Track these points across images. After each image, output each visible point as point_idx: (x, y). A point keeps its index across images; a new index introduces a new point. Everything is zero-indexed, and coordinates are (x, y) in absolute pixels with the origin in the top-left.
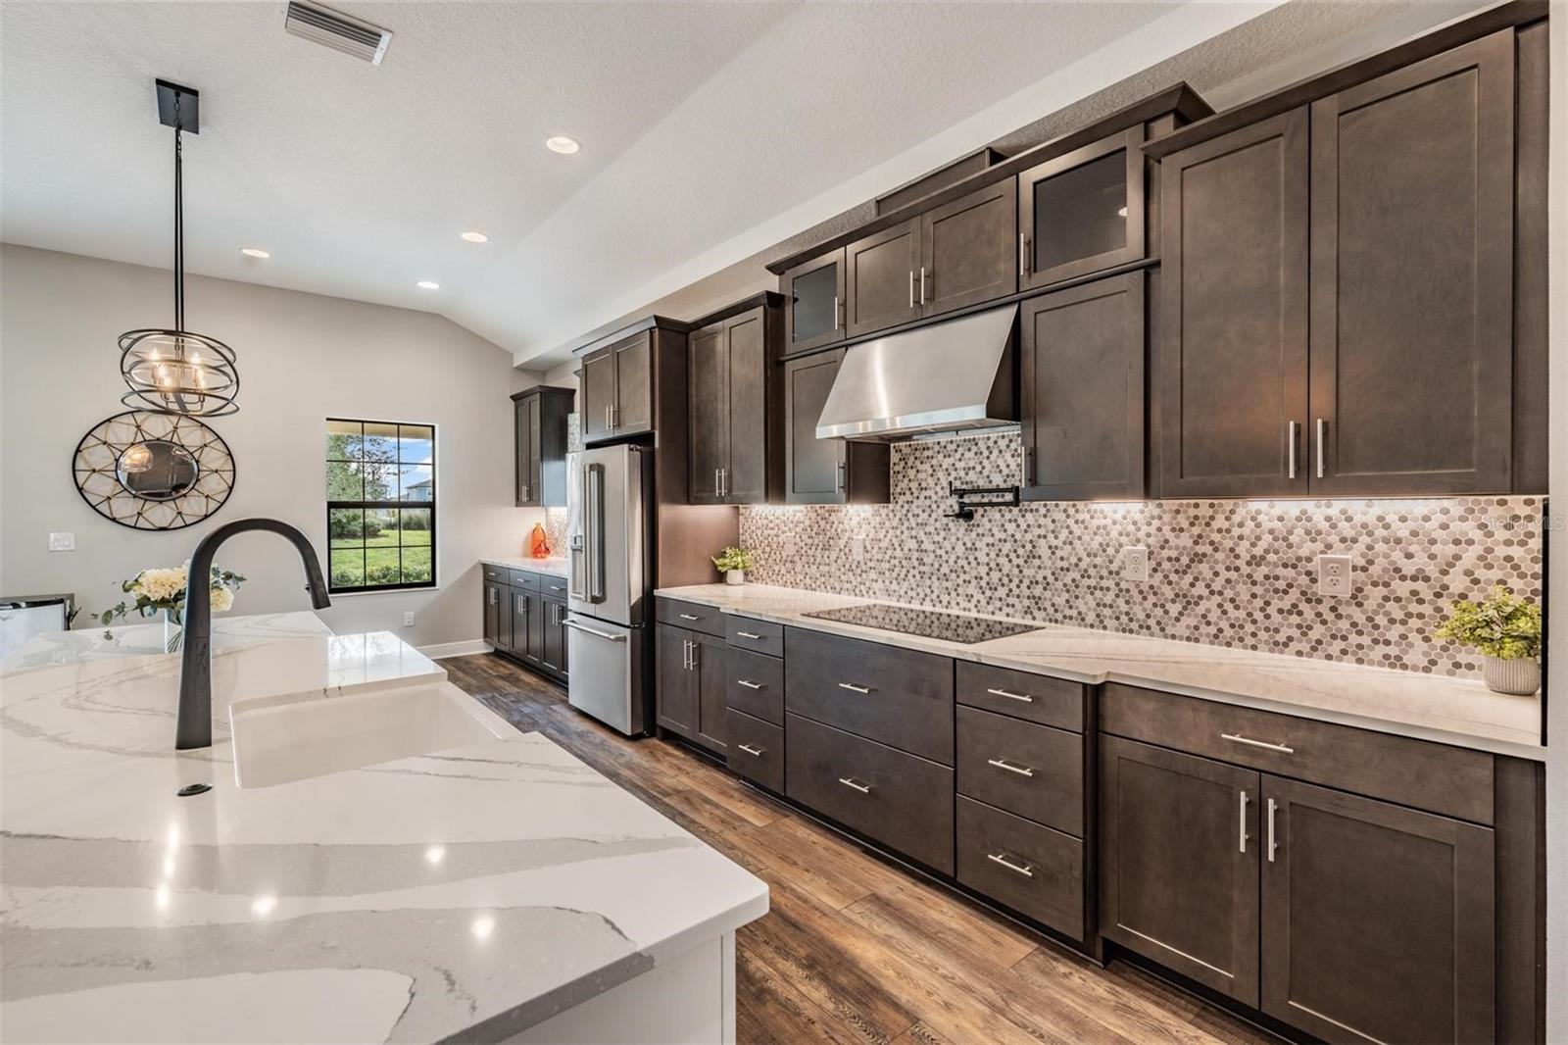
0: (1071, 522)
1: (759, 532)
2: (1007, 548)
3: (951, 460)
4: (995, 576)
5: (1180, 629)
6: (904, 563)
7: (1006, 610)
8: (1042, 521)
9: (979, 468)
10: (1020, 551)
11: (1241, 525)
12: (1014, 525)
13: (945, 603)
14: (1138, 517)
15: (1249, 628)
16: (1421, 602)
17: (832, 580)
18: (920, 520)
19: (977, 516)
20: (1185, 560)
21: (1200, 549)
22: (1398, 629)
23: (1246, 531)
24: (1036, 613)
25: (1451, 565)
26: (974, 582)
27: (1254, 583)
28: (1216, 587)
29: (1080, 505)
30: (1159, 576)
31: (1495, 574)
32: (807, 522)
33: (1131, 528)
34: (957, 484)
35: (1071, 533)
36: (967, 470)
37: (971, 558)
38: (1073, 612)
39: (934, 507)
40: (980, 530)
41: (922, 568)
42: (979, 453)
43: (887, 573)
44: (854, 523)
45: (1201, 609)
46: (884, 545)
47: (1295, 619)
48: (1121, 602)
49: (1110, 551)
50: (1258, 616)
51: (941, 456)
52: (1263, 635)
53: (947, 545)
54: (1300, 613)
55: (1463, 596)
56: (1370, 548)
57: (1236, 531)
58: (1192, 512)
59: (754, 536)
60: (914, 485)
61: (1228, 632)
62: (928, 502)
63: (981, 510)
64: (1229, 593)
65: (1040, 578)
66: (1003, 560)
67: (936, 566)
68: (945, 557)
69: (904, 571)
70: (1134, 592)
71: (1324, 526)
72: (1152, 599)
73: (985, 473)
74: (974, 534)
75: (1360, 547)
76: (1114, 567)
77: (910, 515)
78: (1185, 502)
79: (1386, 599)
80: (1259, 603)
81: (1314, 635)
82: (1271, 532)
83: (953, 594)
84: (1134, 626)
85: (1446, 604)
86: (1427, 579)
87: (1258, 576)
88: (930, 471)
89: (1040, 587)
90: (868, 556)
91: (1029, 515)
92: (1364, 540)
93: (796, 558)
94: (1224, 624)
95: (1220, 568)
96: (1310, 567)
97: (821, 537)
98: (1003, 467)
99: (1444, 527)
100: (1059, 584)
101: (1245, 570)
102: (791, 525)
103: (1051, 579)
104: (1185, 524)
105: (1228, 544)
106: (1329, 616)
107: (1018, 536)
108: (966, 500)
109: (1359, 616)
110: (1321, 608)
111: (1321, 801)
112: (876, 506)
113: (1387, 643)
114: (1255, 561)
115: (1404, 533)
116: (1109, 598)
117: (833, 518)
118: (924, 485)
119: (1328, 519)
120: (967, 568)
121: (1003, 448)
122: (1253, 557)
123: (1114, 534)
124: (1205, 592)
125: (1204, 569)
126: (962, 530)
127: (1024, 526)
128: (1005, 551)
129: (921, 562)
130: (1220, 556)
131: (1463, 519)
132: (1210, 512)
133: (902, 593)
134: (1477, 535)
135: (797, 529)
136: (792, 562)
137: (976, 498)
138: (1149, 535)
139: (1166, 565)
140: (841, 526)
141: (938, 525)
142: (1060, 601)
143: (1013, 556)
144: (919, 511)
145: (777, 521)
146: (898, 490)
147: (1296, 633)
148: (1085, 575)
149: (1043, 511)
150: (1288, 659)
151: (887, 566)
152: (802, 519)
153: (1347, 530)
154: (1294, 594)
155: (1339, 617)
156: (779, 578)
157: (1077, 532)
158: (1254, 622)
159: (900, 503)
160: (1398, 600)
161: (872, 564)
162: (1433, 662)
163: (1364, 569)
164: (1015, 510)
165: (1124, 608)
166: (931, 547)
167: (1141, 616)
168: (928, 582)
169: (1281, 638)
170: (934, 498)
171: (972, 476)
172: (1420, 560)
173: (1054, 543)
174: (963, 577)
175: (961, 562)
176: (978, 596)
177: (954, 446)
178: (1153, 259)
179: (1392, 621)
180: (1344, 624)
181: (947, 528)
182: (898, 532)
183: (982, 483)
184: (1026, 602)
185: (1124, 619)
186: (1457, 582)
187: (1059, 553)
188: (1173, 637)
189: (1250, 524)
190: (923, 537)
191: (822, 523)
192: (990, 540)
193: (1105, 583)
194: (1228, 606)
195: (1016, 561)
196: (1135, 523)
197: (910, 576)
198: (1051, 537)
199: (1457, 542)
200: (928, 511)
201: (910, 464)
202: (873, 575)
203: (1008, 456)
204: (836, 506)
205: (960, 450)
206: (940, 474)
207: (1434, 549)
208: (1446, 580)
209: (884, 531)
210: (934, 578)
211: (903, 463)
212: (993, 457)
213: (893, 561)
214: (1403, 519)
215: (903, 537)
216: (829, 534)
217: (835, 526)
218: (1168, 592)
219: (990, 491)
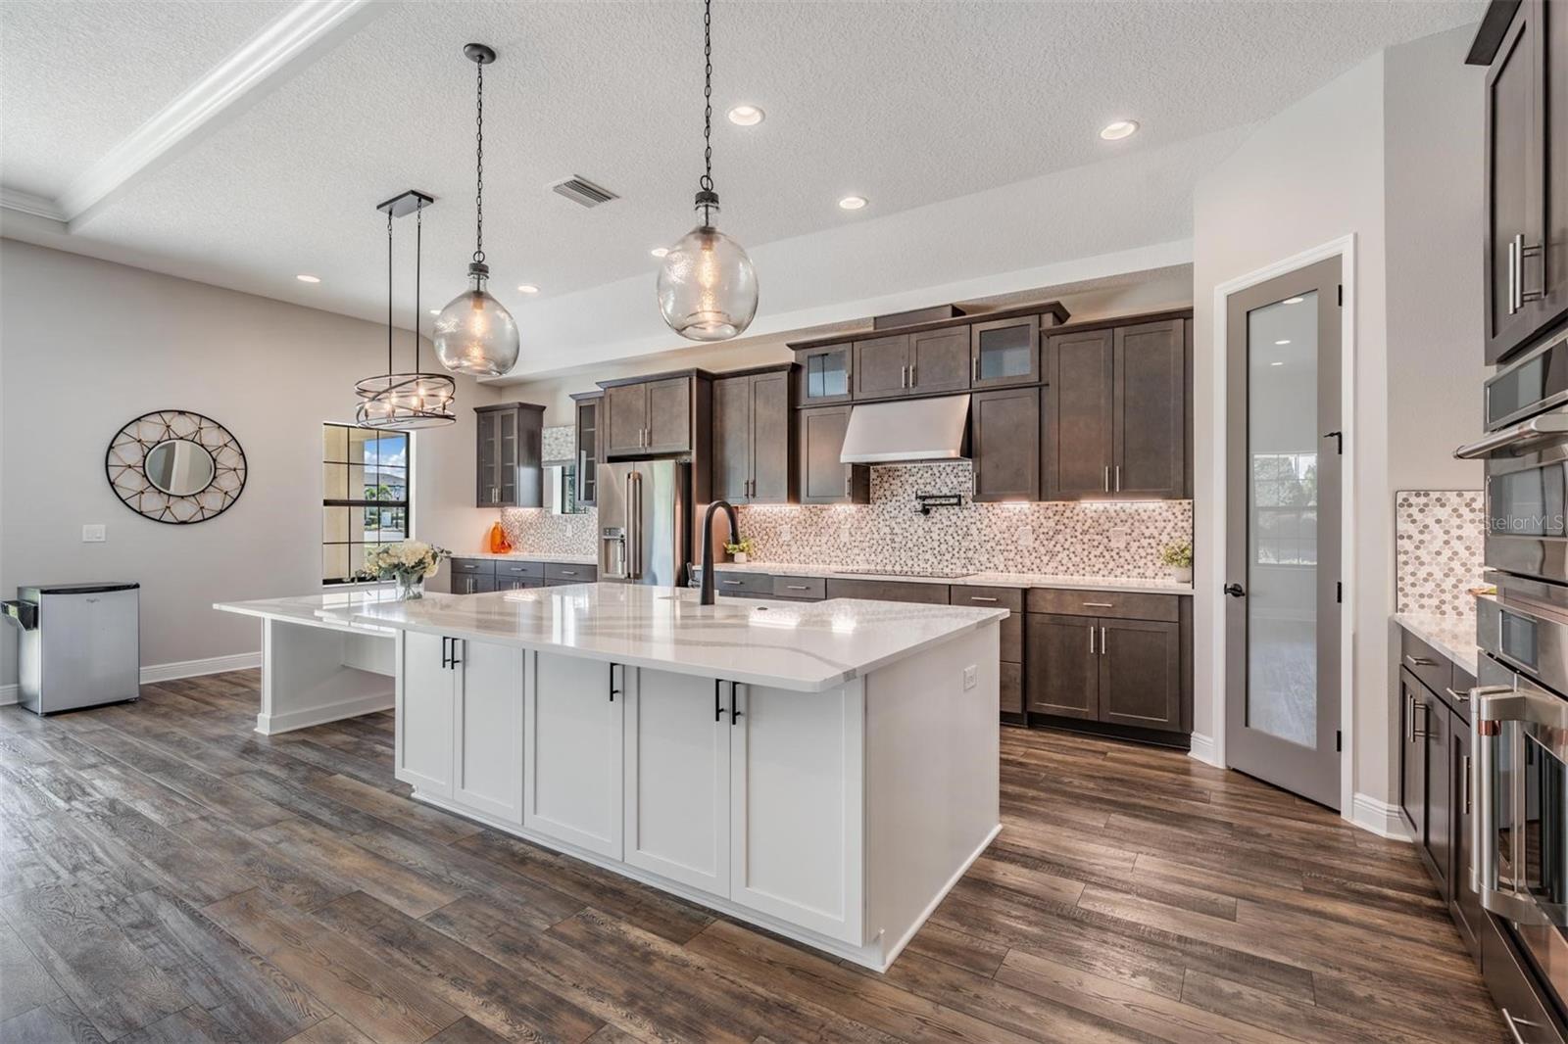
0: (990, 515)
1: (757, 525)
2: (951, 530)
3: (914, 478)
4: (944, 547)
5: (1049, 569)
6: (880, 542)
7: (951, 566)
8: (973, 514)
9: (933, 483)
10: (960, 532)
11: (1078, 515)
12: (955, 517)
13: (910, 565)
14: (1027, 511)
15: (1082, 566)
16: (1152, 548)
17: (823, 556)
18: (892, 515)
19: (932, 512)
20: (1051, 533)
21: (1058, 527)
22: (1143, 561)
23: (1080, 518)
24: (969, 567)
25: (1163, 531)
26: (930, 552)
27: (1084, 543)
28: (1066, 546)
29: (995, 505)
30: (1038, 542)
31: (1178, 534)
32: (802, 517)
33: (1024, 517)
34: (919, 493)
35: (990, 520)
36: (925, 485)
37: (928, 537)
38: (992, 565)
39: (902, 506)
40: (934, 520)
41: (893, 545)
42: (933, 475)
43: (867, 549)
44: (841, 517)
45: (1058, 558)
46: (864, 531)
47: (1102, 560)
48: (1018, 557)
49: (1012, 530)
50: (1086, 559)
51: (907, 476)
52: (1087, 568)
53: (912, 530)
54: (1104, 557)
55: (1167, 544)
56: (1132, 524)
57: (1075, 518)
58: (1055, 508)
59: (753, 527)
60: (888, 493)
61: (1072, 569)
62: (898, 504)
63: (934, 509)
64: (1072, 549)
65: (971, 547)
66: (949, 538)
67: (904, 543)
68: (910, 537)
69: (880, 547)
70: (1025, 551)
71: (1114, 514)
72: (1034, 554)
73: (938, 486)
74: (930, 523)
75: (1129, 524)
76: (1014, 539)
77: (885, 512)
78: (1051, 503)
79: (1139, 547)
80: (1086, 553)
81: (1110, 567)
82: (1091, 518)
83: (916, 559)
84: (1025, 569)
85: (1161, 548)
86: (1154, 538)
87: (1086, 540)
88: (900, 484)
89: (971, 552)
90: (853, 538)
91: (965, 511)
92: (1130, 521)
93: (792, 543)
94: (1070, 565)
95: (1068, 537)
96: (1108, 534)
97: (814, 528)
98: (949, 483)
99: (1160, 514)
100: (983, 550)
101: (1080, 537)
102: (787, 520)
103: (978, 547)
104: (1051, 515)
105: (1072, 524)
106: (1116, 557)
107: (958, 523)
108: (926, 502)
109: (1129, 557)
110: (1114, 554)
111: (1121, 625)
112: (859, 506)
113: (1139, 567)
115: (1145, 518)
116: (1012, 555)
117: (825, 514)
118: (895, 493)
119: (1115, 511)
120: (925, 543)
121: (949, 471)
122: (1083, 531)
123: (1014, 521)
124: (1061, 549)
125: (1060, 537)
126: (922, 521)
127: (962, 518)
128: (950, 532)
129: (893, 541)
130: (1068, 530)
131: (1167, 511)
132: (1063, 509)
133: (879, 561)
134: (1171, 517)
135: (794, 523)
136: (788, 545)
137: (932, 502)
138: (1033, 521)
139: (1042, 536)
140: (831, 520)
141: (905, 518)
142: (984, 559)
143: (955, 535)
144: (892, 509)
145: (775, 517)
146: (876, 496)
147: (1102, 566)
148: (998, 543)
149: (974, 508)
150: (1099, 578)
151: (867, 544)
152: (797, 515)
153: (1123, 516)
154: (1101, 547)
155: (1120, 557)
156: (777, 557)
157: (994, 521)
158: (1084, 562)
159: (878, 504)
160: (1143, 547)
161: (856, 544)
162: (1156, 574)
163: (1130, 534)
164: (957, 508)
165: (1020, 560)
166: (901, 531)
167: (1029, 564)
168: (898, 553)
169: (1095, 569)
170: (902, 501)
171: (929, 488)
172: (1152, 529)
173: (980, 526)
174: (922, 549)
175: (921, 540)
176: (932, 559)
177: (916, 470)
178: (1043, 383)
179: (1141, 557)
180: (1122, 560)
181: (911, 519)
182: (876, 523)
183: (935, 492)
184: (963, 561)
185: (1020, 566)
186: (1165, 538)
187: (983, 532)
188: (1045, 573)
189: (1082, 514)
190: (894, 526)
191: (815, 519)
192: (941, 526)
193: (1009, 548)
194: (1072, 555)
195: (957, 538)
196: (1025, 515)
197: (885, 550)
198: (978, 523)
199: (1165, 521)
200: (898, 509)
201: (885, 479)
202: (856, 551)
203: (952, 477)
204: (826, 506)
205: (921, 472)
206: (907, 487)
207: (1157, 524)
208: (1161, 537)
209: (865, 523)
210: (902, 551)
211: (879, 479)
212: (942, 477)
213: (872, 542)
214: (1145, 511)
215: (880, 526)
216: (820, 525)
217: (825, 520)
218: (1043, 550)
219: (941, 497)
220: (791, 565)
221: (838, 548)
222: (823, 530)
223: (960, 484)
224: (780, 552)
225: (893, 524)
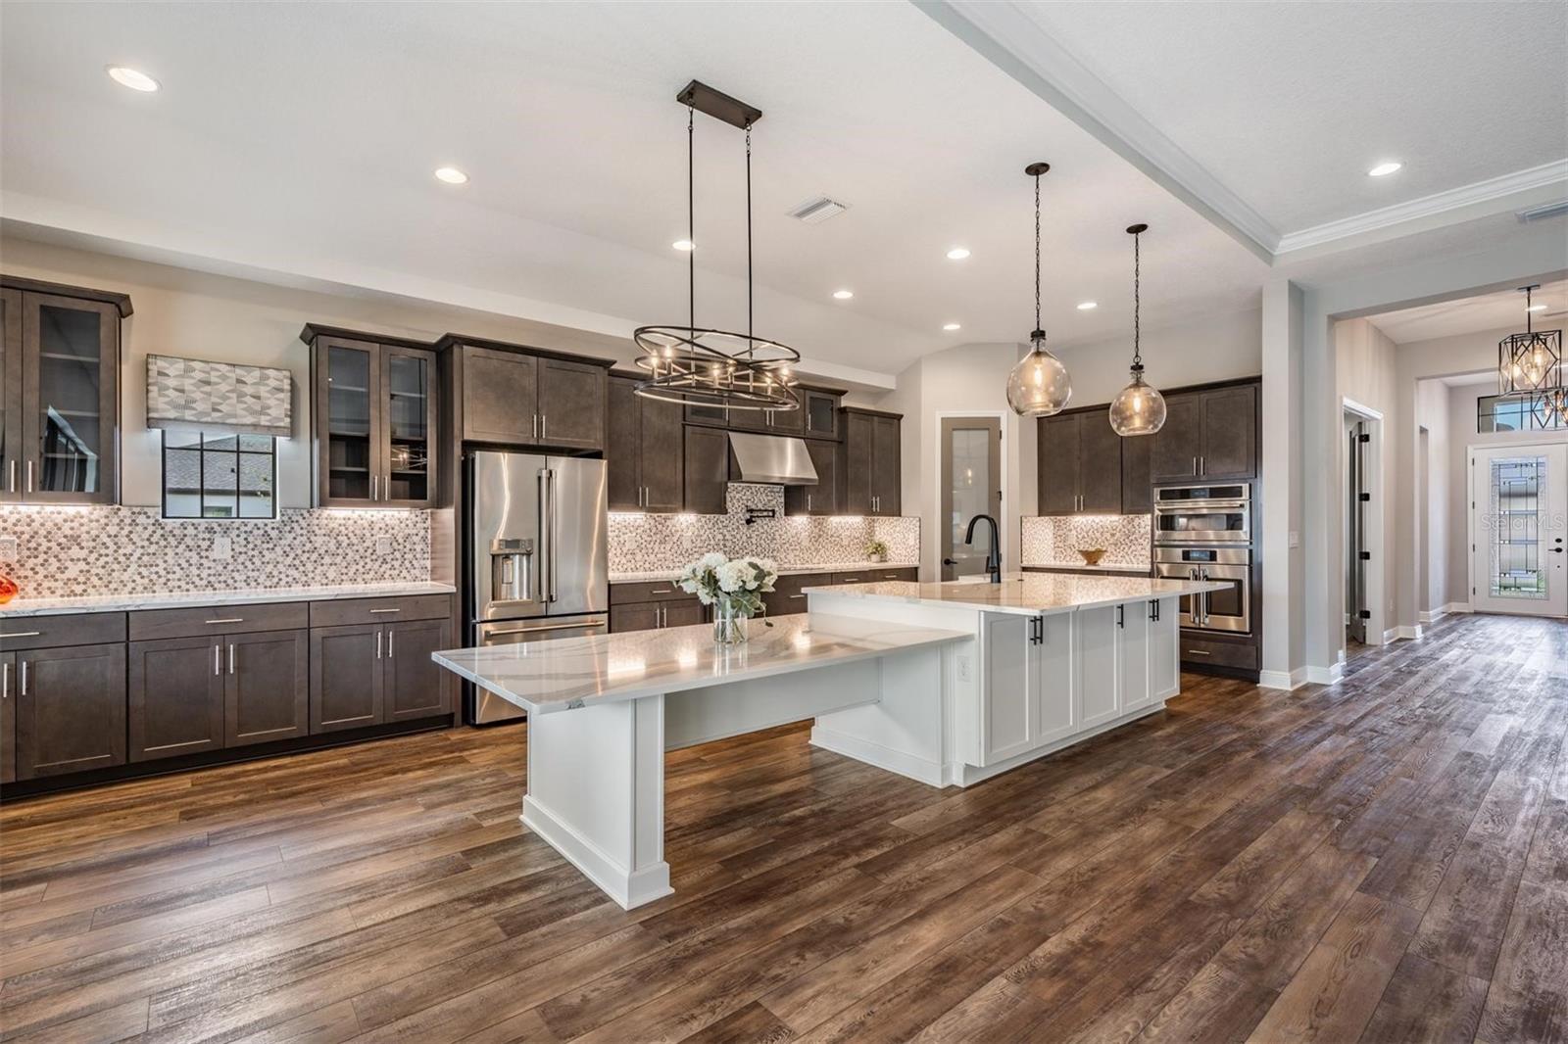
0: (789, 523)
2: (764, 536)
3: (741, 495)
4: (759, 549)
6: (715, 547)
8: (777, 524)
9: (753, 500)
10: (769, 537)
12: (771, 525)
14: (806, 522)
17: (667, 563)
18: (724, 524)
19: (753, 522)
20: (817, 536)
21: (820, 533)
22: (855, 552)
23: (829, 527)
26: (750, 552)
27: (831, 543)
28: (823, 545)
29: (791, 517)
30: (811, 543)
32: (647, 526)
33: (804, 526)
34: (744, 507)
35: (786, 528)
36: (748, 500)
37: (749, 542)
38: (787, 560)
39: (732, 517)
40: (755, 528)
41: (726, 549)
42: (752, 493)
44: (684, 526)
45: (820, 553)
46: (703, 538)
48: (801, 553)
49: (798, 534)
51: (735, 493)
53: (738, 537)
62: (729, 515)
63: (755, 519)
65: (776, 548)
66: (763, 541)
67: (733, 547)
68: (737, 542)
73: (756, 502)
74: (751, 531)
78: (817, 517)
79: (853, 544)
90: (694, 545)
91: (773, 521)
93: (637, 551)
97: (658, 536)
100: (782, 550)
102: (632, 529)
108: (753, 514)
112: (700, 516)
114: (832, 536)
116: (797, 553)
117: (668, 522)
125: (821, 539)
126: (746, 529)
128: (763, 538)
129: (725, 546)
130: (824, 535)
132: (822, 521)
135: (638, 531)
137: (757, 514)
139: (812, 539)
140: (674, 528)
141: (734, 527)
142: (782, 557)
145: (619, 526)
148: (791, 544)
149: (777, 520)
151: (705, 549)
152: (642, 524)
156: (620, 567)
157: (788, 528)
161: (697, 549)
164: (770, 519)
166: (731, 538)
170: (732, 513)
171: (750, 503)
173: (781, 533)
175: (745, 544)
177: (742, 489)
178: (839, 440)
181: (738, 528)
182: (712, 530)
183: (754, 507)
184: (771, 559)
185: (802, 559)
186: (863, 539)
187: (783, 537)
188: (814, 563)
189: (830, 525)
190: (726, 533)
191: (660, 527)
192: (758, 533)
195: (767, 542)
199: (863, 529)
200: (730, 519)
204: (670, 515)
207: (860, 530)
216: (665, 534)
217: (669, 528)
218: (813, 548)
219: (758, 511)
220: (636, 574)
221: (681, 554)
222: (667, 538)
223: (769, 501)
224: (624, 561)
225: (725, 532)
